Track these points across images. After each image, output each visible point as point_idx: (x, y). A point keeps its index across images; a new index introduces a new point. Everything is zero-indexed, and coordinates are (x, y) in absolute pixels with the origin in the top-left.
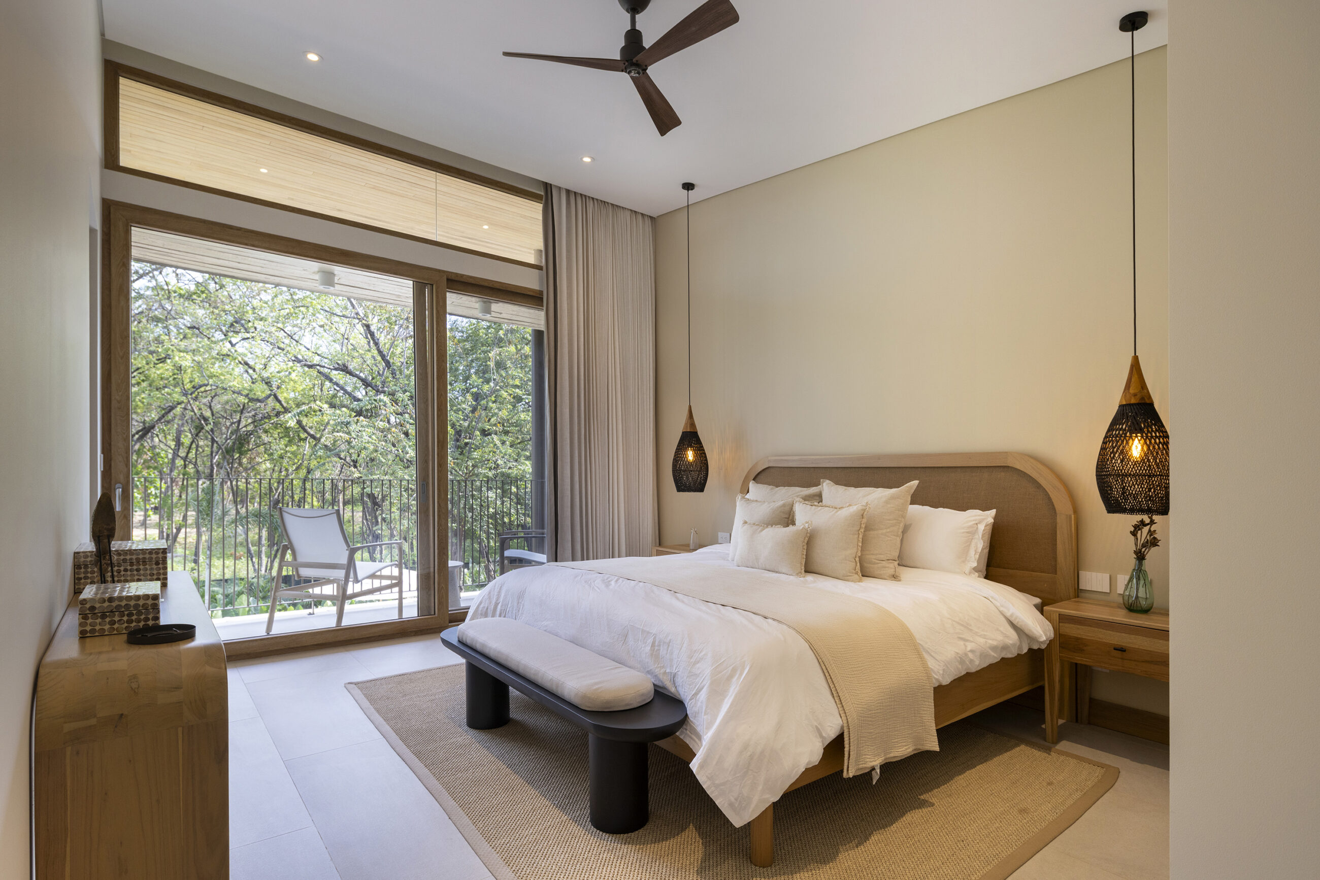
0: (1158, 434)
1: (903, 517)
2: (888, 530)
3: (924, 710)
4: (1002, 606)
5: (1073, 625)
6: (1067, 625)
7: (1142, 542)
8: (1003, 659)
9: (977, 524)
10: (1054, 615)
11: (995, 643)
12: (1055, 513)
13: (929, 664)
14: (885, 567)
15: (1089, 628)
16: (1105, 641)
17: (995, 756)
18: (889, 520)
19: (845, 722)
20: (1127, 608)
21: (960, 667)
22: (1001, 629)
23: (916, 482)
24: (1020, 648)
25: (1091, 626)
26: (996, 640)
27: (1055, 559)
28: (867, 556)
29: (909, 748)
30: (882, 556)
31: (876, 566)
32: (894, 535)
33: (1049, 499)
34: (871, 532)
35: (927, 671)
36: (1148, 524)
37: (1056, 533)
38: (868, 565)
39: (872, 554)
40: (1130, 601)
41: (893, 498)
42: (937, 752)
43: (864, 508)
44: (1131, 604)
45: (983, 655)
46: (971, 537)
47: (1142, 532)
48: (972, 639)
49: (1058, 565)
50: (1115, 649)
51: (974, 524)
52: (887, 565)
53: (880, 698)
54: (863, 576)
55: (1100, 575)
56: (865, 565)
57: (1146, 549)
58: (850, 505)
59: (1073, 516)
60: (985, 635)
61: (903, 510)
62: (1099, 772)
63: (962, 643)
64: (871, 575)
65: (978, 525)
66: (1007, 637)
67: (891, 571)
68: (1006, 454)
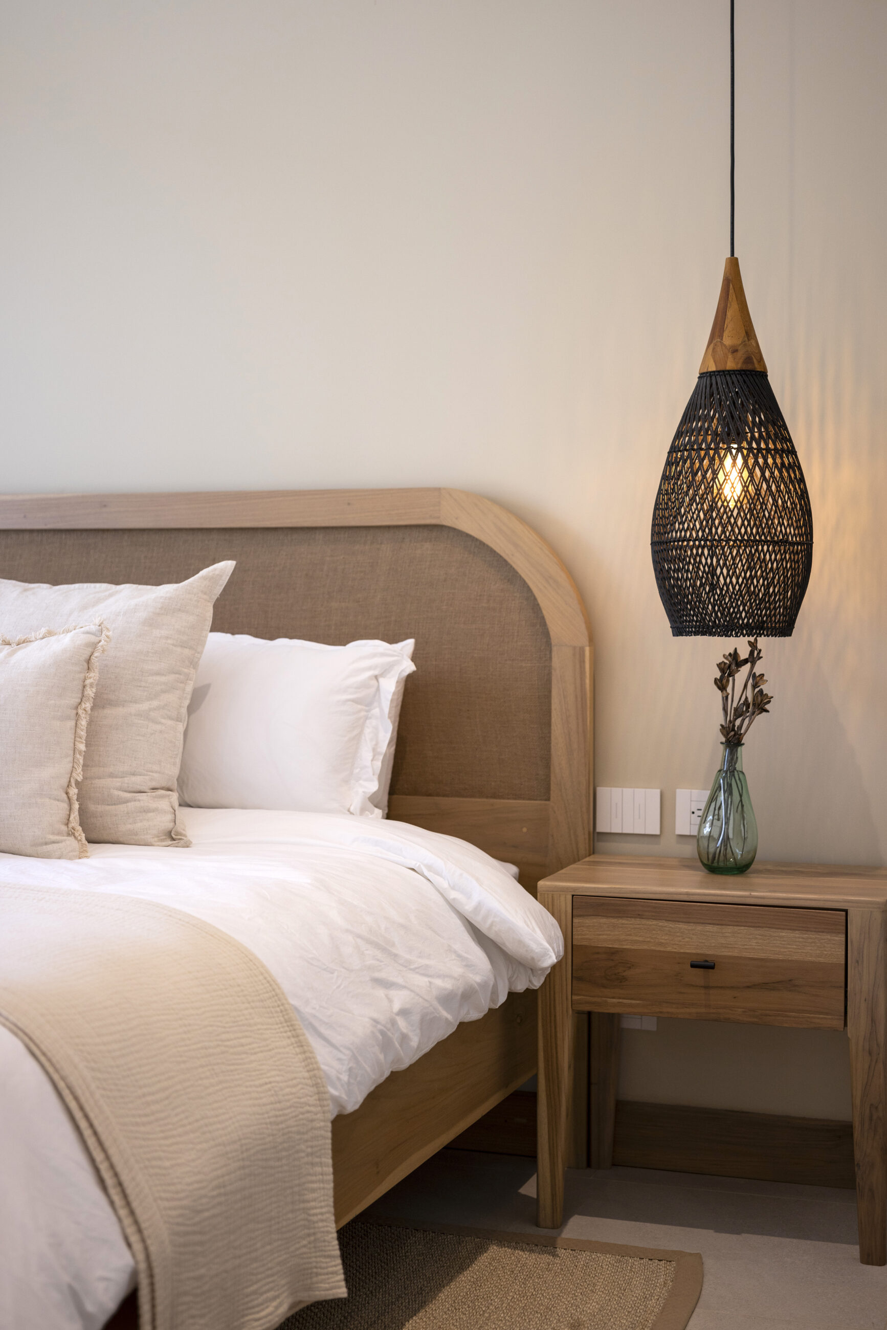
0: (771, 446)
1: (194, 663)
2: (155, 703)
3: (313, 1190)
4: (453, 888)
5: (603, 920)
6: (588, 921)
7: (735, 705)
8: (462, 1025)
9: (376, 678)
10: (562, 898)
11: (446, 985)
12: (548, 644)
13: (319, 1058)
14: (146, 811)
15: (638, 921)
16: (669, 949)
17: (440, 1287)
18: (158, 674)
19: (141, 1256)
20: (704, 865)
21: (381, 1057)
22: (457, 947)
23: (225, 567)
24: (494, 993)
25: (640, 916)
26: (450, 977)
27: (546, 760)
28: (98, 782)
29: (280, 1304)
30: (138, 779)
31: (122, 808)
32: (170, 718)
33: (536, 608)
34: (108, 711)
35: (317, 1079)
36: (746, 661)
37: (548, 697)
38: (100, 808)
39: (112, 775)
40: (712, 850)
41: (167, 609)
42: (340, 1300)
43: (93, 639)
44: (715, 854)
45: (427, 1021)
46: (363, 713)
47: (734, 680)
48: (400, 981)
49: (552, 778)
50: (693, 966)
51: (370, 678)
52: (153, 805)
53: (219, 1172)
54: (90, 841)
55: (640, 792)
56: (92, 807)
57: (743, 721)
58: (50, 634)
59: (587, 650)
60: (427, 966)
61: (195, 645)
62: (663, 1273)
63: (381, 993)
64: (106, 837)
65: (381, 680)
66: (469, 966)
67: (163, 821)
68: (437, 493)
